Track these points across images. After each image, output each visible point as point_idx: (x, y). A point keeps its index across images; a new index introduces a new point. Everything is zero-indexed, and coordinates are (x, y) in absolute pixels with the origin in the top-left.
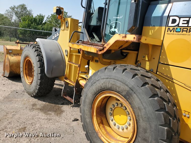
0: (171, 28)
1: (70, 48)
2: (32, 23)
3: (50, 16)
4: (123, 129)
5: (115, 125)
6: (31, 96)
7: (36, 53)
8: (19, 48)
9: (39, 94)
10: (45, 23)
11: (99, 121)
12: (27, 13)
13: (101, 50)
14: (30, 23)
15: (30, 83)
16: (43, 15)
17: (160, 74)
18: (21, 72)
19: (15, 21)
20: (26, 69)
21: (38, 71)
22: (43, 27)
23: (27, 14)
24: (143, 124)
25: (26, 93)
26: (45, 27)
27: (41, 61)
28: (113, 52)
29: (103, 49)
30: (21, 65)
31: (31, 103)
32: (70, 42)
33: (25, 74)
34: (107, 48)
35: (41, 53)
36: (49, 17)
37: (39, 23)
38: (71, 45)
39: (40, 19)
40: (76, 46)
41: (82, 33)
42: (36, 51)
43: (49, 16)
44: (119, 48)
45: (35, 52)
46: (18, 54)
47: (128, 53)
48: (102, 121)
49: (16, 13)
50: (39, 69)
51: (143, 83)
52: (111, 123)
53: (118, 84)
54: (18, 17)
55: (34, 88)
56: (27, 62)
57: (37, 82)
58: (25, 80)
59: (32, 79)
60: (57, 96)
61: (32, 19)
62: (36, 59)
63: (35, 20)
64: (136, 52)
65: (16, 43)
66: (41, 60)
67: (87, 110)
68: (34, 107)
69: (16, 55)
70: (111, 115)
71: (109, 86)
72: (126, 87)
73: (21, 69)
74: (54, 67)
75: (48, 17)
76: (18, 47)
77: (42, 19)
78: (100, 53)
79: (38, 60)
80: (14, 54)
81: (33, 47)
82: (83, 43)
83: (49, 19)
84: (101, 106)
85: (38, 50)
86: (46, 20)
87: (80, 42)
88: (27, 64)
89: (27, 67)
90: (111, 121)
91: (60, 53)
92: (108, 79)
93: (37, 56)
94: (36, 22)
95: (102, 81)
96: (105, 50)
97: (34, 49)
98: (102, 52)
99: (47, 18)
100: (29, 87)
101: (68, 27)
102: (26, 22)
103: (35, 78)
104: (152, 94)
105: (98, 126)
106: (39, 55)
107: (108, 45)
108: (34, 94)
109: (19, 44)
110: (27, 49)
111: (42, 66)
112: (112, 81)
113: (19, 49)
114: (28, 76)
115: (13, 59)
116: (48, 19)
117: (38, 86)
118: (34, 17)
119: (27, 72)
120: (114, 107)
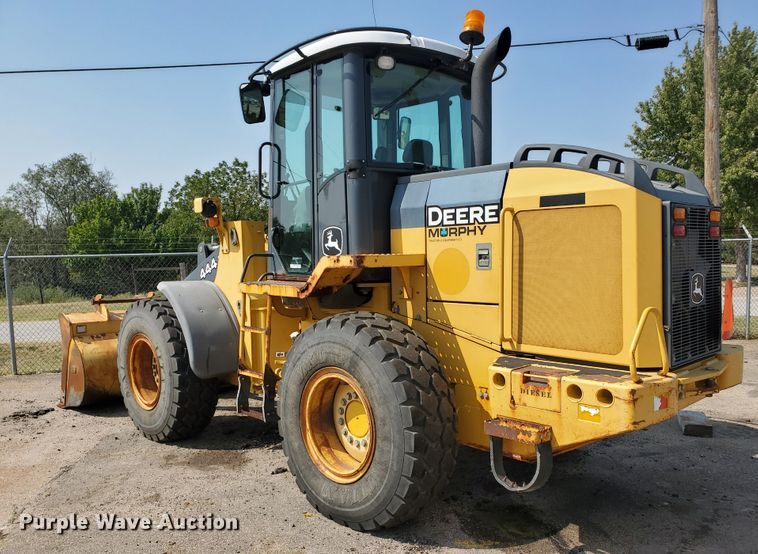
0: (434, 229)
1: (245, 294)
2: (116, 222)
3: (183, 183)
4: (358, 446)
5: (351, 442)
6: (160, 442)
7: (162, 321)
8: (104, 317)
9: (179, 431)
10: (166, 214)
11: (320, 441)
12: (92, 186)
13: (303, 291)
14: (108, 222)
15: (152, 405)
16: (156, 186)
17: (433, 322)
18: (121, 381)
19: (47, 221)
20: (134, 370)
21: (171, 366)
22: (160, 233)
23: (93, 190)
24: (379, 412)
25: (141, 438)
26: (167, 228)
27: (177, 339)
28: (336, 290)
29: (307, 288)
30: (121, 363)
31: (162, 456)
32: (242, 281)
33: (133, 384)
34: (314, 283)
35: (176, 317)
36: (180, 188)
37: (142, 220)
38: (244, 287)
39: (146, 202)
40: (256, 290)
41: (272, 256)
42: (160, 314)
43: (178, 184)
44: (344, 281)
45: (158, 317)
46: (103, 335)
47: (372, 288)
48: (326, 441)
49: (51, 194)
50: (175, 359)
51: (371, 338)
52: (345, 440)
53: (336, 349)
54: (58, 206)
55: (164, 413)
56: (138, 349)
57: (171, 396)
58: (135, 400)
59: (155, 395)
60: (230, 433)
61: (115, 209)
62: (163, 336)
63: (126, 208)
64: (386, 285)
65: (95, 303)
66: (176, 336)
67: (291, 423)
68: (171, 461)
69: (97, 337)
70: (342, 424)
71: (322, 357)
72: (349, 352)
73: (122, 373)
74: (213, 349)
75: (175, 191)
76: (101, 315)
77: (152, 202)
78: (303, 296)
79: (169, 337)
80: (93, 337)
81: (153, 307)
82: (276, 278)
83: (180, 195)
84: (320, 408)
85: (165, 311)
86: (167, 203)
87: (269, 277)
88: (137, 356)
89: (137, 365)
90: (343, 436)
91: (224, 312)
92: (320, 346)
93: (164, 328)
94: (129, 215)
95: (311, 353)
96: (311, 289)
97: (155, 312)
98: (307, 293)
99: (172, 192)
100: (151, 416)
101: (237, 244)
102: (93, 221)
103: (165, 388)
104: (384, 354)
105: (316, 449)
106: (171, 324)
107: (313, 279)
108: (167, 432)
109: (103, 305)
110: (133, 313)
111: (180, 352)
112: (326, 348)
113: (106, 319)
114: (143, 387)
115: (92, 349)
116: (177, 196)
117: (176, 407)
118: (120, 197)
119: (139, 378)
120: (345, 404)
